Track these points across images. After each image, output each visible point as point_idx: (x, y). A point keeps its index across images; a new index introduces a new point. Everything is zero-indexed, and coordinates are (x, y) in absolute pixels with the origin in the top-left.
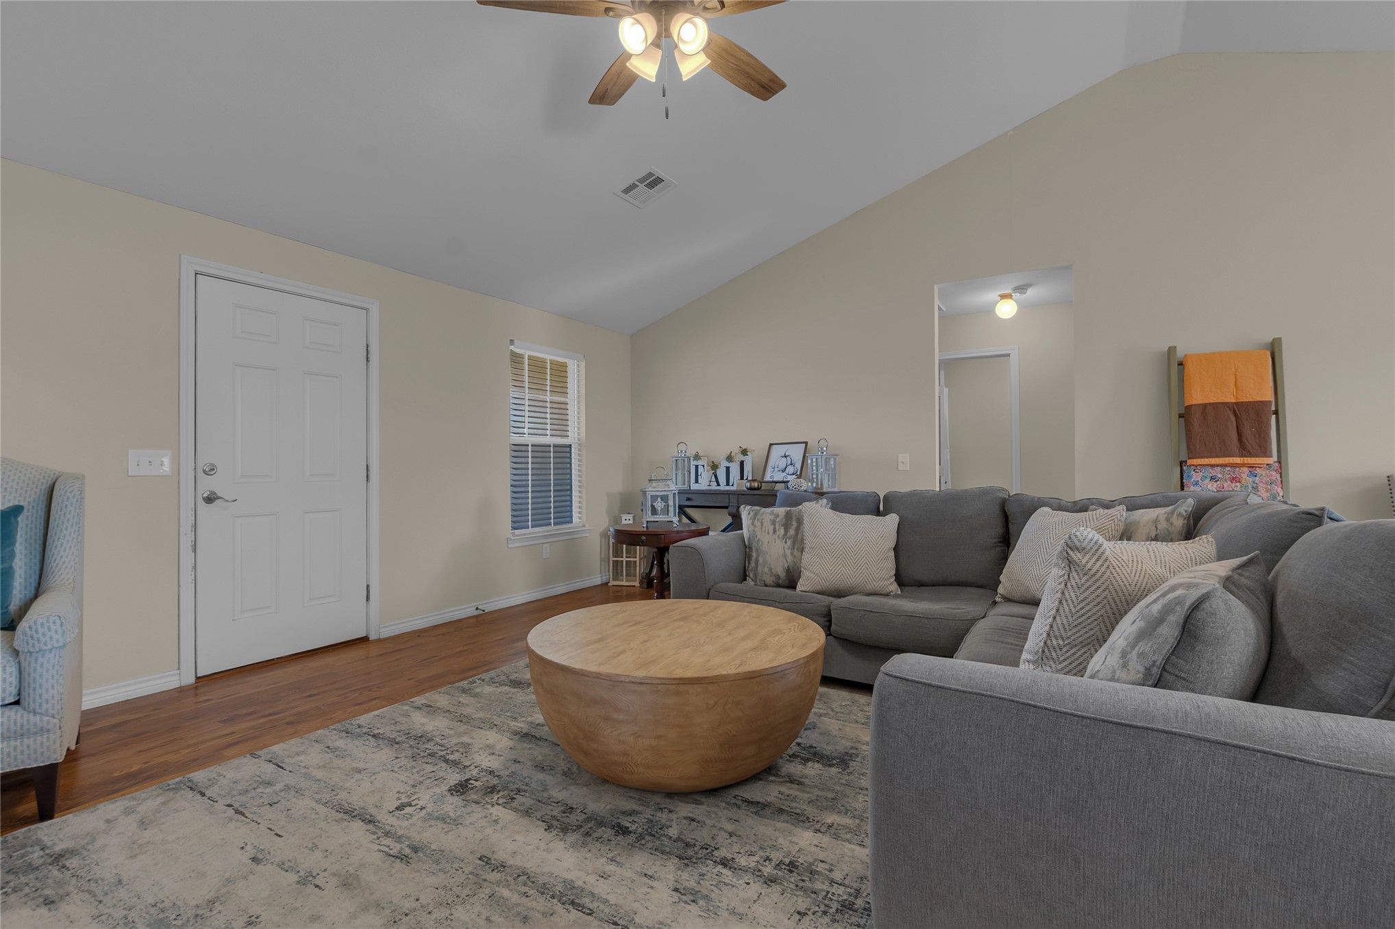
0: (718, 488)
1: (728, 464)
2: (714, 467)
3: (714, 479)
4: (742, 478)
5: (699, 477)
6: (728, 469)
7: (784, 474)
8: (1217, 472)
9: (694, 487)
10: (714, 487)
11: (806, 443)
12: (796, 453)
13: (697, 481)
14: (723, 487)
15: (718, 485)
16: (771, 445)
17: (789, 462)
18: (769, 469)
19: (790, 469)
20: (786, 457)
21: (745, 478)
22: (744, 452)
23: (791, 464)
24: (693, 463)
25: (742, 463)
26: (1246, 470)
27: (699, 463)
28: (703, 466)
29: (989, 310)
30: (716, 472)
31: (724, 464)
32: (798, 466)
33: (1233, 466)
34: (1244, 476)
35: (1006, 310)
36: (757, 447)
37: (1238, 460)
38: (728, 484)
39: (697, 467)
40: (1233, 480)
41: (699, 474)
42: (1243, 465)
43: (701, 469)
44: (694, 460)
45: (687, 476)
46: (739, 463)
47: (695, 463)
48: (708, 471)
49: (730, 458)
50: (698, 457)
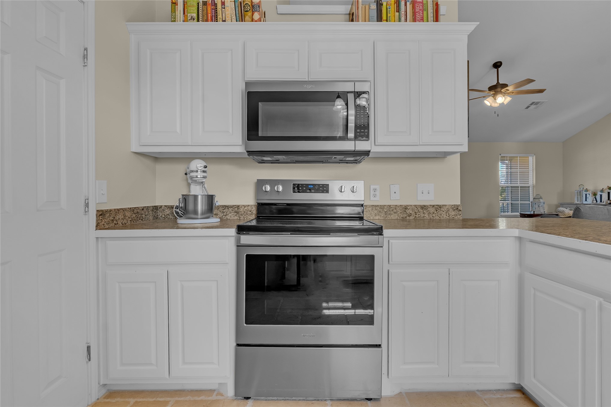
1: (601, 194)
2: (595, 194)
3: (595, 199)
6: (601, 195)
9: (585, 202)
10: (595, 203)
13: (586, 200)
14: (599, 203)
15: (597, 202)
21: (610, 199)
22: (610, 188)
27: (587, 193)
28: (589, 194)
30: (596, 196)
31: (599, 193)
38: (601, 202)
39: (586, 195)
41: (587, 197)
43: (588, 195)
44: (585, 192)
45: (582, 198)
46: (607, 193)
47: (585, 193)
48: (592, 196)
49: (602, 191)
50: (587, 190)
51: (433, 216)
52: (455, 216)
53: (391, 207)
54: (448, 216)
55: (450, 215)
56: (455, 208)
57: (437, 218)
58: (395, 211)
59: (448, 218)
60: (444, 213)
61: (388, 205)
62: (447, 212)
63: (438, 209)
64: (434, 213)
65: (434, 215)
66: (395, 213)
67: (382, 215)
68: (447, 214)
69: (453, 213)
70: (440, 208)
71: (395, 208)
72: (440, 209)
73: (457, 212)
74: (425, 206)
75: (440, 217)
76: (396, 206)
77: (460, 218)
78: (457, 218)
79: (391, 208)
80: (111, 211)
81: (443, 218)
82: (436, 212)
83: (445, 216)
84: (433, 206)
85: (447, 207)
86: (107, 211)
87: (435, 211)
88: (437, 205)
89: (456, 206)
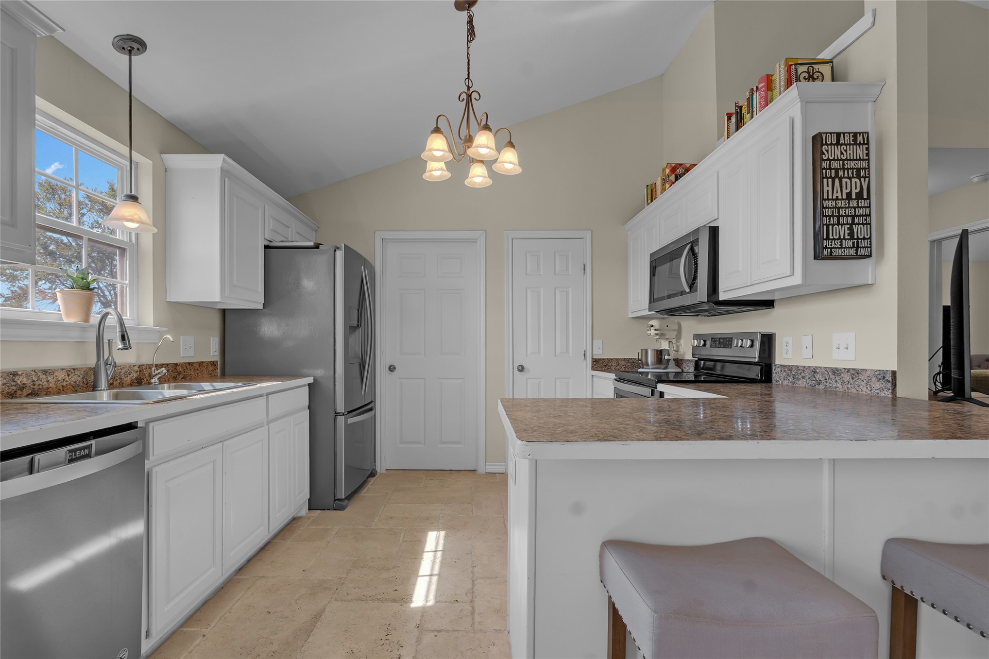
51: (848, 388)
52: (881, 391)
53: (799, 368)
54: (870, 389)
55: (873, 388)
56: (880, 377)
57: (854, 391)
58: (803, 374)
59: (870, 392)
60: (863, 383)
61: (796, 366)
62: (868, 383)
63: (854, 377)
65: (849, 386)
66: (803, 377)
67: (791, 380)
68: (868, 386)
69: (877, 385)
70: (858, 374)
71: (803, 370)
73: (884, 383)
74: (837, 369)
75: (857, 391)
76: (804, 367)
77: (889, 396)
78: (883, 394)
79: (800, 370)
80: (603, 359)
81: (862, 393)
82: (852, 382)
83: (865, 389)
84: (848, 370)
85: (868, 373)
86: (600, 359)
87: (851, 379)
88: (853, 369)
89: (881, 372)
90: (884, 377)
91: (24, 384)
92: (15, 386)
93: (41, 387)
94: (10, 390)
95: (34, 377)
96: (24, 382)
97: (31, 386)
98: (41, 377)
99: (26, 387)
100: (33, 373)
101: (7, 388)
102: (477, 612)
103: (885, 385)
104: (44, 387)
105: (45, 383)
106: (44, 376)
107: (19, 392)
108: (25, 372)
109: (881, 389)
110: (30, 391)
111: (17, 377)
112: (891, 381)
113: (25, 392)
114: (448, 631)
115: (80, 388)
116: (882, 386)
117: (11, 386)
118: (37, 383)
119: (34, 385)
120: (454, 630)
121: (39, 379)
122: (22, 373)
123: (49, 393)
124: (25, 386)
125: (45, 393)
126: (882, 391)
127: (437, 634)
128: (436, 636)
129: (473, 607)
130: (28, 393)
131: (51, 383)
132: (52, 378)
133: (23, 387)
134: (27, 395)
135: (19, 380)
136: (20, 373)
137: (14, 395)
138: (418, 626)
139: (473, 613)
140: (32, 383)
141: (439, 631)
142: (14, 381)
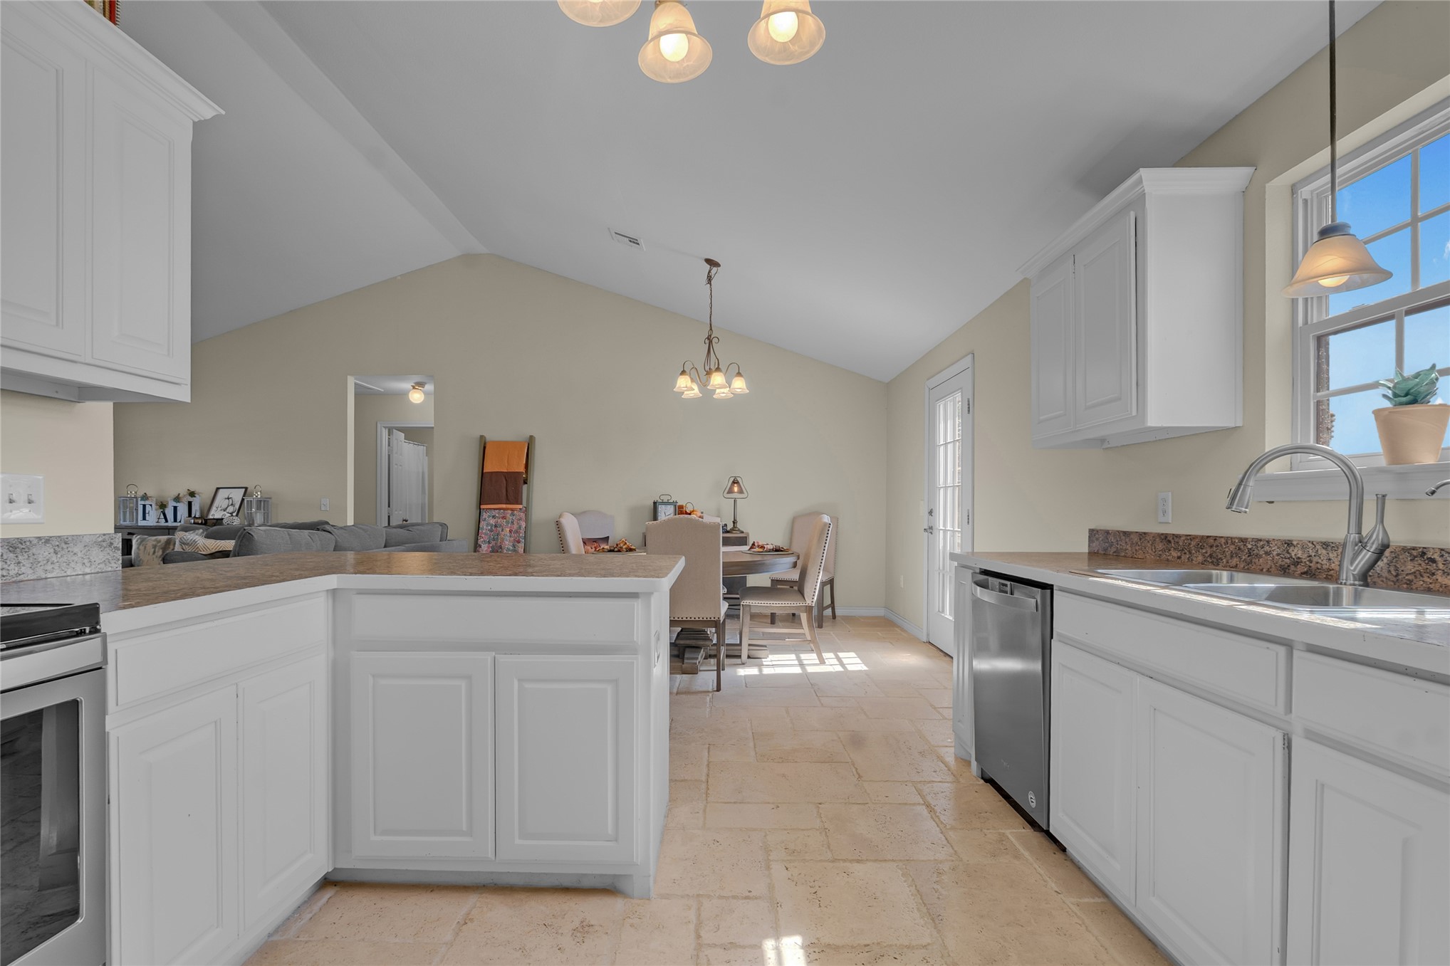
0: (166, 524)
1: (175, 504)
2: (163, 506)
3: (162, 516)
4: (190, 515)
5: (147, 515)
6: (175, 508)
7: (225, 513)
8: (496, 513)
9: (141, 523)
10: (162, 523)
11: (246, 488)
12: (237, 495)
13: (144, 518)
14: (171, 523)
15: (167, 521)
16: (218, 489)
17: (231, 503)
18: (214, 508)
19: (231, 509)
20: (228, 499)
21: (193, 516)
22: (192, 494)
23: (232, 505)
24: (141, 503)
25: (190, 504)
26: (510, 512)
27: (147, 502)
28: (151, 505)
29: (403, 395)
30: (164, 510)
31: (171, 504)
32: (237, 506)
33: (504, 509)
34: (508, 515)
35: (417, 397)
36: (205, 490)
37: (504, 506)
38: (175, 520)
39: (144, 506)
40: (504, 518)
41: (147, 512)
42: (507, 509)
43: (148, 508)
44: (141, 500)
45: (135, 514)
46: (187, 503)
47: (143, 503)
48: (156, 510)
49: (177, 499)
50: (145, 497)
51: (45, 571)
54: (85, 565)
55: (93, 563)
56: (104, 544)
59: (85, 571)
60: (73, 558)
62: (84, 554)
63: (59, 549)
64: (48, 561)
65: (48, 567)
68: (83, 561)
69: (101, 557)
70: (66, 543)
72: (65, 546)
73: (111, 553)
75: (62, 572)
78: (109, 569)
82: (53, 559)
83: (76, 567)
84: (48, 540)
85: (84, 540)
87: (52, 554)
88: (56, 537)
89: (107, 537)
90: (111, 544)
91: (1299, 558)
92: (1289, 558)
93: (1319, 566)
94: (1283, 563)
95: (1311, 551)
96: (1299, 555)
97: (1307, 563)
98: (1319, 552)
99: (1302, 562)
100: (1310, 545)
101: (1280, 560)
102: (692, 927)
103: (112, 555)
104: (1324, 567)
105: (1325, 562)
106: (1324, 552)
107: (1292, 568)
108: (1300, 543)
109: (105, 562)
110: (1306, 570)
111: (1292, 548)
112: (121, 547)
113: (1301, 569)
114: (734, 897)
115: (1383, 581)
116: (109, 557)
117: (1285, 558)
118: (1315, 559)
119: (1311, 561)
120: (727, 898)
121: (1317, 555)
122: (1298, 544)
123: (1329, 577)
124: (1299, 561)
125: (1325, 576)
126: (108, 564)
127: (749, 894)
128: (750, 892)
129: (699, 937)
130: (1303, 571)
131: (1334, 563)
132: (1336, 555)
133: (1297, 562)
134: (1302, 573)
135: (1296, 552)
136: (1295, 543)
137: (1287, 571)
138: (779, 905)
139: (699, 925)
140: (1308, 559)
141: (747, 898)
142: (1289, 553)
